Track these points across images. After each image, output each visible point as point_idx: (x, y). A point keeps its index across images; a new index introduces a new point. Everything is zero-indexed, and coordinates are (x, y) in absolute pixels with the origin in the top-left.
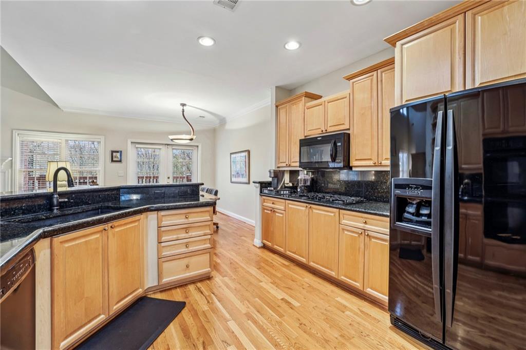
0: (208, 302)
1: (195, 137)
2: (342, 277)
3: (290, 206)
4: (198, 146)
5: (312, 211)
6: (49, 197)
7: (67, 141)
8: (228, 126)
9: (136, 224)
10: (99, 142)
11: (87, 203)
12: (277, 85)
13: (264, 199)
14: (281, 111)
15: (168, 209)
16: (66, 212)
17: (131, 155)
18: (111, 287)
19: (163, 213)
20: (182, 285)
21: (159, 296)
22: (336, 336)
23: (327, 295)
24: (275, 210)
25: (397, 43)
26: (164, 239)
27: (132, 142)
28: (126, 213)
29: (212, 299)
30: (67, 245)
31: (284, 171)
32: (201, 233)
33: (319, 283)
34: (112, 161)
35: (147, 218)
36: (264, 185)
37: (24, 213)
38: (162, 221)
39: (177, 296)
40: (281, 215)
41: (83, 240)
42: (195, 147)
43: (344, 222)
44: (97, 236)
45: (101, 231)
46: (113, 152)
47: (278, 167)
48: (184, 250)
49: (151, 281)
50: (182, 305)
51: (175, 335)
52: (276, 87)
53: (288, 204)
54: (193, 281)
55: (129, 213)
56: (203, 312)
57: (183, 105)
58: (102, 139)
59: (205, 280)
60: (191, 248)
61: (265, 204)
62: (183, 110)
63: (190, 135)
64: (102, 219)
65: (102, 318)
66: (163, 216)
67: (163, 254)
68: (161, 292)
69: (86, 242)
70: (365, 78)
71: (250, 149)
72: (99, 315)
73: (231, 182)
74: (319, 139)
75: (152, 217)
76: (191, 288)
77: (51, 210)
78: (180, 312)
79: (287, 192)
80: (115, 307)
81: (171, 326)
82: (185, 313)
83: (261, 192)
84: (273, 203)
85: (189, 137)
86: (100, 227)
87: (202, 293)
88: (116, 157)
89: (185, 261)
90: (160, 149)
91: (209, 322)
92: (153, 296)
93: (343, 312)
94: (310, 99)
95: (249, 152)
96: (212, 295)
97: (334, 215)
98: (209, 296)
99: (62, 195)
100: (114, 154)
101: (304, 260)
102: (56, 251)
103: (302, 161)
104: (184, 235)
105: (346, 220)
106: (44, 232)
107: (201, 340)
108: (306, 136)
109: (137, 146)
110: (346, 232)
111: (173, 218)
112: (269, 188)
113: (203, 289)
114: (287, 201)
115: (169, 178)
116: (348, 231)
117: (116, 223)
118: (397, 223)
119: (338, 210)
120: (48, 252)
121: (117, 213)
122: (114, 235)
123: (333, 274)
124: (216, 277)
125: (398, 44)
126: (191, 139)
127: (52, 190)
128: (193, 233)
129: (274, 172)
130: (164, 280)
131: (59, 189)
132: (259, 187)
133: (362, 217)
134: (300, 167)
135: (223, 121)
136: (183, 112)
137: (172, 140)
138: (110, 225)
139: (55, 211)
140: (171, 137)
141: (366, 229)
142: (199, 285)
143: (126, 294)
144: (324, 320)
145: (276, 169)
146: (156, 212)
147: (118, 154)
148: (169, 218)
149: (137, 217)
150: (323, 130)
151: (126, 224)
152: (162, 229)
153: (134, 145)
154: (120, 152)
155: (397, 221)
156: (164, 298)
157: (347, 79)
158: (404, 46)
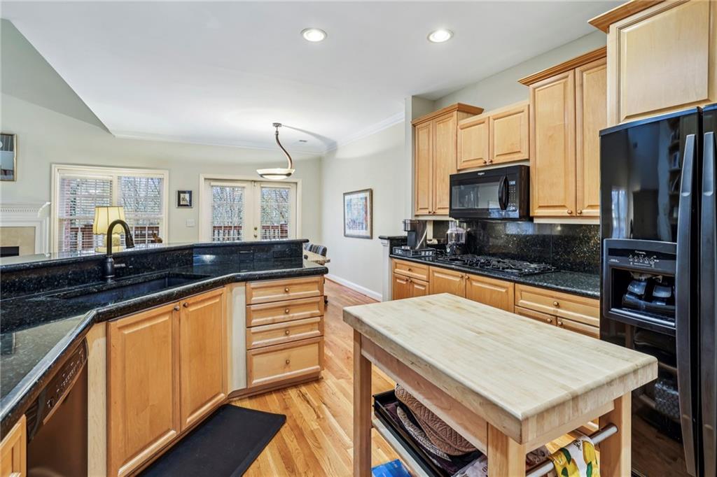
0: (318, 417)
1: (294, 170)
3: (436, 274)
4: (296, 183)
5: (471, 284)
6: (101, 261)
7: (119, 178)
8: (341, 154)
9: (217, 300)
10: (160, 180)
11: (149, 269)
12: (414, 94)
13: (396, 263)
14: (420, 132)
15: (261, 278)
16: (124, 283)
17: (205, 197)
18: (183, 391)
19: (253, 284)
20: (280, 387)
21: (247, 404)
24: (413, 280)
25: (611, 26)
26: (254, 321)
27: (205, 179)
28: (203, 285)
29: (323, 412)
30: (126, 332)
31: (426, 221)
32: (307, 313)
34: (179, 205)
35: (231, 291)
36: (395, 242)
37: (70, 284)
38: (252, 297)
39: (272, 405)
40: (423, 288)
41: (147, 325)
42: (292, 185)
43: (521, 303)
44: (166, 318)
45: (171, 312)
46: (179, 193)
47: (417, 216)
48: (282, 338)
49: (236, 382)
50: (280, 420)
51: (272, 465)
52: (414, 97)
53: (433, 271)
54: (295, 383)
55: (207, 284)
56: (312, 432)
57: (277, 125)
58: (165, 175)
59: (312, 382)
60: (293, 336)
61: (397, 270)
62: (277, 132)
63: (287, 168)
65: (172, 433)
66: (253, 288)
67: (254, 343)
68: (250, 398)
69: (151, 326)
70: (555, 81)
71: (372, 188)
72: (169, 430)
73: (345, 236)
74: (480, 174)
75: (238, 291)
76: (292, 393)
78: (279, 430)
79: (431, 253)
80: (188, 420)
81: (267, 449)
82: (285, 431)
83: (391, 252)
84: (410, 270)
85: (285, 171)
86: (170, 306)
87: (308, 402)
88: (184, 199)
89: (284, 355)
90: (244, 187)
91: (321, 448)
92: (239, 404)
94: (465, 114)
95: (371, 192)
96: (324, 405)
97: (507, 292)
98: (319, 407)
99: (119, 258)
100: (182, 195)
102: (113, 341)
103: (453, 207)
104: (281, 317)
105: (524, 300)
106: (98, 314)
108: (459, 170)
109: (213, 183)
111: (269, 291)
112: (403, 248)
113: (309, 396)
114: (431, 267)
115: (256, 229)
117: (190, 299)
118: (612, 309)
119: (512, 284)
120: (103, 341)
121: (191, 285)
122: (187, 316)
124: (327, 379)
125: (613, 28)
126: (289, 175)
127: (104, 251)
128: (295, 314)
129: (411, 224)
130: (255, 381)
131: (115, 250)
132: (389, 245)
133: (552, 297)
134: (450, 217)
135: (332, 147)
136: (277, 135)
137: (261, 175)
138: (183, 302)
139: (109, 281)
140: (260, 171)
141: (558, 315)
142: (304, 389)
143: (204, 401)
145: (414, 219)
146: (244, 283)
147: (187, 196)
148: (261, 292)
149: (218, 291)
150: (487, 160)
151: (203, 301)
152: (253, 307)
153: (208, 182)
154: (190, 193)
155: (612, 307)
156: (255, 408)
157: (525, 83)
158: (624, 31)
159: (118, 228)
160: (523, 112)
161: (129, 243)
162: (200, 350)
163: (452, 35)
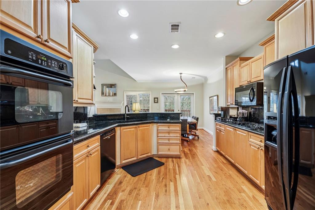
0: (174, 166)
1: (187, 89)
2: (250, 175)
3: (227, 128)
4: (193, 94)
5: (236, 132)
6: (124, 115)
7: (139, 94)
8: (210, 81)
9: (148, 127)
10: (150, 94)
11: (135, 118)
12: (226, 55)
13: (217, 124)
14: (229, 71)
15: (161, 123)
16: (129, 121)
17: (162, 99)
18: (138, 148)
19: (159, 124)
20: (167, 157)
21: (157, 159)
22: (224, 199)
23: (237, 182)
24: (221, 130)
26: (159, 135)
27: (162, 94)
28: (144, 123)
29: (176, 166)
30: (124, 130)
31: (230, 107)
32: (175, 135)
33: (238, 176)
34: (154, 102)
35: (153, 125)
36: (217, 115)
37: (118, 120)
38: (158, 128)
39: (163, 160)
40: (223, 133)
41: (129, 130)
42: (192, 94)
44: (134, 129)
45: (135, 128)
46: (155, 98)
47: (228, 105)
48: (167, 141)
49: (154, 152)
50: (163, 164)
52: (226, 56)
53: (226, 127)
54: (172, 157)
55: (145, 122)
56: (170, 169)
57: (181, 74)
58: (151, 92)
59: (177, 158)
60: (171, 142)
61: (217, 126)
62: (181, 76)
64: (135, 123)
65: (135, 158)
66: (159, 125)
67: (159, 142)
68: (158, 158)
71: (218, 94)
72: (134, 157)
73: (210, 114)
74: (244, 87)
75: (155, 126)
76: (170, 159)
77: (125, 120)
78: (161, 166)
79: (231, 120)
80: (140, 157)
81: (156, 169)
82: (162, 168)
83: (215, 119)
84: (220, 126)
85: (184, 90)
86: (135, 126)
88: (156, 100)
89: (168, 147)
90: (174, 96)
92: (155, 158)
93: (240, 193)
94: (245, 61)
95: (218, 96)
96: (177, 164)
97: (246, 135)
98: (175, 164)
99: (128, 115)
100: (155, 99)
101: (233, 161)
102: (121, 132)
104: (167, 135)
105: (252, 139)
106: (118, 125)
107: (163, 176)
109: (164, 95)
110: (252, 147)
111: (163, 127)
113: (174, 161)
114: (225, 125)
115: (179, 110)
116: (253, 146)
117: (140, 126)
118: (267, 142)
119: (247, 132)
120: (119, 131)
121: (140, 122)
122: (139, 130)
123: (246, 172)
124: (183, 158)
126: (185, 91)
127: (125, 113)
128: (171, 135)
129: (221, 108)
130: (159, 153)
131: (126, 113)
132: (214, 116)
133: (259, 138)
134: (235, 105)
135: (206, 79)
136: (181, 77)
137: (176, 92)
138: (138, 126)
139: (126, 120)
140: (175, 90)
141: (261, 145)
142: (174, 159)
144: (224, 191)
146: (156, 124)
147: (157, 99)
148: (161, 127)
149: (148, 125)
150: (249, 81)
151: (144, 127)
152: (159, 131)
153: (163, 95)
154: (157, 98)
156: (158, 160)
157: (262, 45)
158: (280, 21)
160: (261, 58)
161: (129, 111)
162: (143, 139)
163: (225, 34)
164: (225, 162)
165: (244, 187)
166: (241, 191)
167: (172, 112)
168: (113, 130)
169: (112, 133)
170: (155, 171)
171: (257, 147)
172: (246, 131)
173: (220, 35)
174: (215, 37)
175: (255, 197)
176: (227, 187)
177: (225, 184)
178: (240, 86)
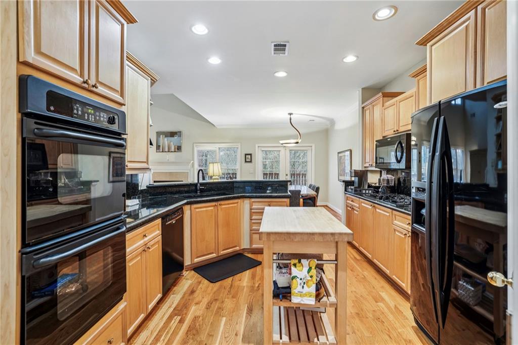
1: (301, 140)
2: (394, 276)
3: (363, 205)
4: (312, 146)
6: (196, 185)
7: (219, 148)
8: (338, 127)
9: (236, 205)
10: (238, 148)
11: (214, 190)
12: (364, 86)
13: (347, 197)
14: (367, 112)
15: (256, 197)
16: (203, 194)
17: (259, 158)
18: (219, 238)
19: (253, 200)
21: (250, 255)
22: (352, 312)
23: (374, 287)
24: (354, 207)
25: (428, 45)
26: (253, 217)
27: (258, 147)
30: (197, 210)
31: (368, 170)
33: (375, 278)
34: (246, 161)
35: (243, 202)
36: (348, 184)
37: (185, 193)
38: (252, 206)
40: (357, 213)
41: (205, 209)
42: (309, 148)
43: (395, 223)
44: (212, 208)
45: (214, 206)
46: (246, 155)
47: (365, 167)
49: (245, 245)
50: (260, 263)
52: (362, 89)
53: (361, 202)
55: (230, 197)
57: (290, 114)
58: (239, 145)
61: (348, 201)
62: (291, 118)
63: (297, 139)
64: (214, 199)
65: (214, 255)
66: (253, 202)
67: (253, 228)
68: (252, 253)
69: (206, 210)
71: (351, 149)
72: (213, 253)
73: (339, 181)
74: (389, 140)
75: (247, 202)
77: (197, 193)
78: (256, 266)
79: (370, 191)
80: (222, 252)
81: (248, 271)
82: (258, 268)
83: (346, 190)
84: (352, 201)
85: (295, 141)
86: (214, 204)
88: (248, 158)
90: (279, 151)
92: (246, 255)
93: (376, 302)
94: (390, 98)
95: (351, 151)
97: (389, 215)
99: (202, 184)
100: (247, 156)
101: (370, 256)
102: (192, 212)
105: (397, 221)
106: (187, 202)
107: (259, 282)
110: (397, 233)
111: (260, 204)
114: (360, 199)
115: (287, 175)
116: (398, 231)
117: (222, 202)
118: (415, 225)
119: (391, 210)
120: (189, 211)
121: (223, 197)
122: (221, 209)
123: (388, 272)
126: (297, 143)
127: (197, 182)
129: (355, 172)
130: (254, 246)
131: (200, 182)
132: (345, 186)
134: (375, 167)
135: (332, 122)
136: (291, 120)
137: (282, 144)
138: (219, 203)
139: (198, 193)
140: (281, 142)
141: (408, 230)
144: (353, 301)
145: (364, 169)
146: (249, 199)
147: (249, 156)
148: (257, 204)
149: (235, 201)
150: (396, 130)
151: (228, 204)
152: (253, 211)
153: (260, 148)
154: (251, 155)
155: (415, 223)
156: (252, 257)
157: (413, 77)
158: (433, 47)
159: (201, 171)
160: (413, 96)
162: (227, 224)
163: (357, 57)
164: (358, 257)
165: (384, 293)
166: (378, 299)
167: (276, 180)
168: (180, 210)
169: (178, 216)
170: (247, 274)
171: (404, 233)
172: (389, 210)
173: (350, 59)
174: (343, 61)
175: (397, 308)
176: (358, 294)
177: (355, 290)
178: (384, 137)
